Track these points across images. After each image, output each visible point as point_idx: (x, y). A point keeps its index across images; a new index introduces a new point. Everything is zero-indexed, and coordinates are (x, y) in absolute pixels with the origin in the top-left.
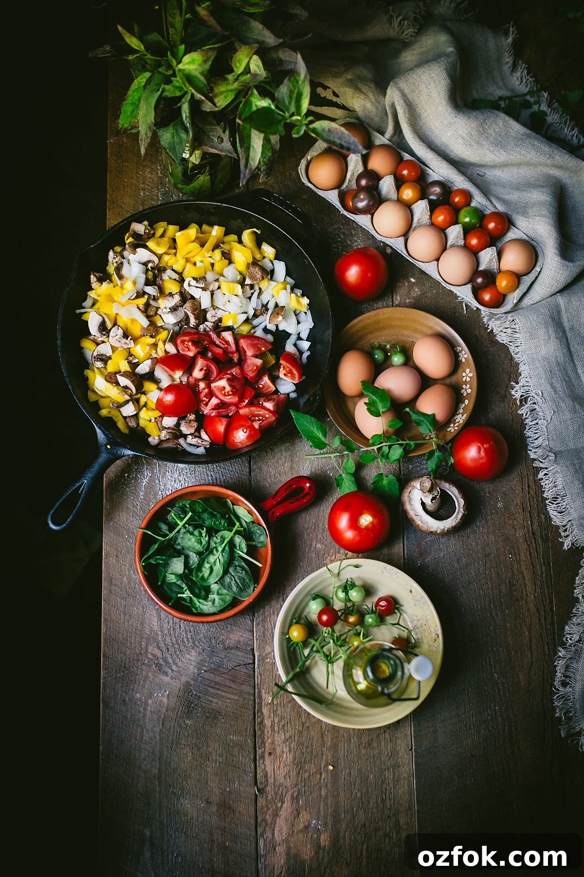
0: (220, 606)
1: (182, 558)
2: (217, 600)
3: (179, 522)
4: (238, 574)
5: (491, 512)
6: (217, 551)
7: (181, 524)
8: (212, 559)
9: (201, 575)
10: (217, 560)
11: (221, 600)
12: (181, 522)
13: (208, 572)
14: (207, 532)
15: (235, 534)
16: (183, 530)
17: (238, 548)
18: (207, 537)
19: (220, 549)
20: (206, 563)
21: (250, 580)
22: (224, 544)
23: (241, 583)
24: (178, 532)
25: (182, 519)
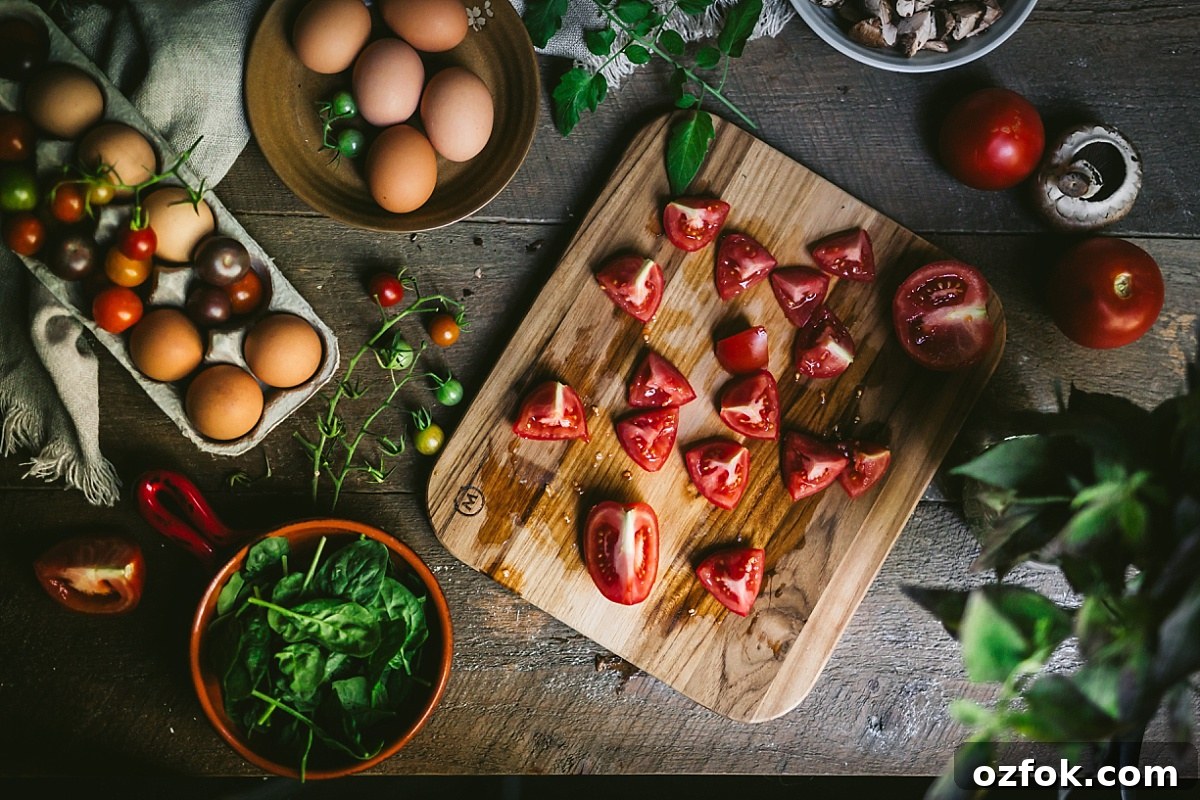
0: (401, 594)
1: (336, 685)
2: (393, 604)
3: (272, 709)
4: (344, 574)
5: (1095, 79)
6: (311, 625)
7: (275, 704)
8: (326, 632)
9: (363, 643)
10: (325, 621)
11: (391, 597)
12: (268, 705)
13: (353, 632)
14: (281, 651)
15: (270, 600)
16: (287, 698)
17: (297, 589)
18: (289, 648)
19: (307, 620)
20: (338, 641)
21: (349, 550)
22: (297, 616)
23: (359, 564)
24: (290, 704)
25: (265, 705)
